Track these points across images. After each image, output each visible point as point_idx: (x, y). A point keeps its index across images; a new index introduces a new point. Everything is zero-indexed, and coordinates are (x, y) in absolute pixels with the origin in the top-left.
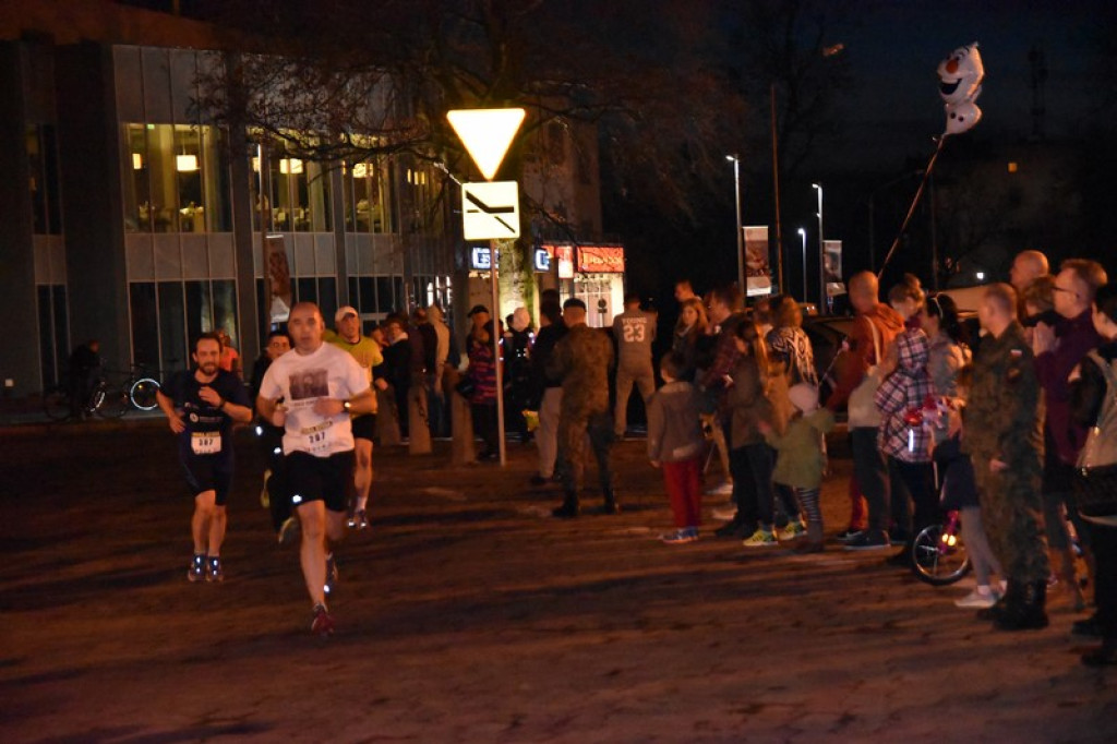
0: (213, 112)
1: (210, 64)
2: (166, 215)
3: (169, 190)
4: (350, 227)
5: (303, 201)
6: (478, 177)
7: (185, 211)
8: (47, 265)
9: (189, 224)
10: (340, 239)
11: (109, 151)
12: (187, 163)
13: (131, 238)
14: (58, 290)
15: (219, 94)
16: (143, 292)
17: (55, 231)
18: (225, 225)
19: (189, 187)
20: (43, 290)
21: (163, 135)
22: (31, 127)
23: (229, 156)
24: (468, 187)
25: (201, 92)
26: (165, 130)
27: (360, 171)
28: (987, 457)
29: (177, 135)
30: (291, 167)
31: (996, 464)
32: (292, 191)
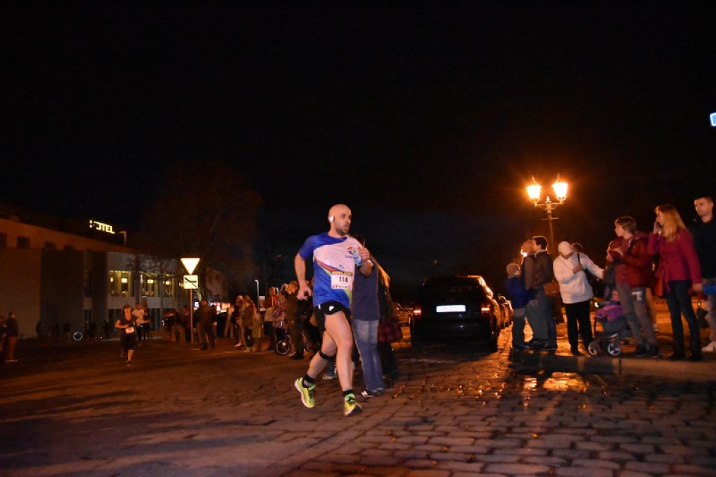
0: (131, 267)
1: (132, 257)
2: (119, 292)
3: (120, 288)
4: (165, 296)
5: (153, 290)
6: (188, 274)
7: (124, 292)
8: (87, 304)
9: (124, 295)
10: (162, 299)
11: (105, 277)
12: (124, 281)
13: (109, 298)
14: (90, 311)
15: (133, 263)
16: (111, 311)
17: (90, 296)
18: (133, 295)
19: (125, 286)
20: (86, 311)
21: (119, 273)
22: (86, 271)
23: (135, 278)
24: (185, 276)
25: (128, 263)
26: (120, 272)
27: (168, 283)
28: (291, 320)
29: (122, 274)
30: (151, 281)
31: (293, 322)
32: (150, 287)
